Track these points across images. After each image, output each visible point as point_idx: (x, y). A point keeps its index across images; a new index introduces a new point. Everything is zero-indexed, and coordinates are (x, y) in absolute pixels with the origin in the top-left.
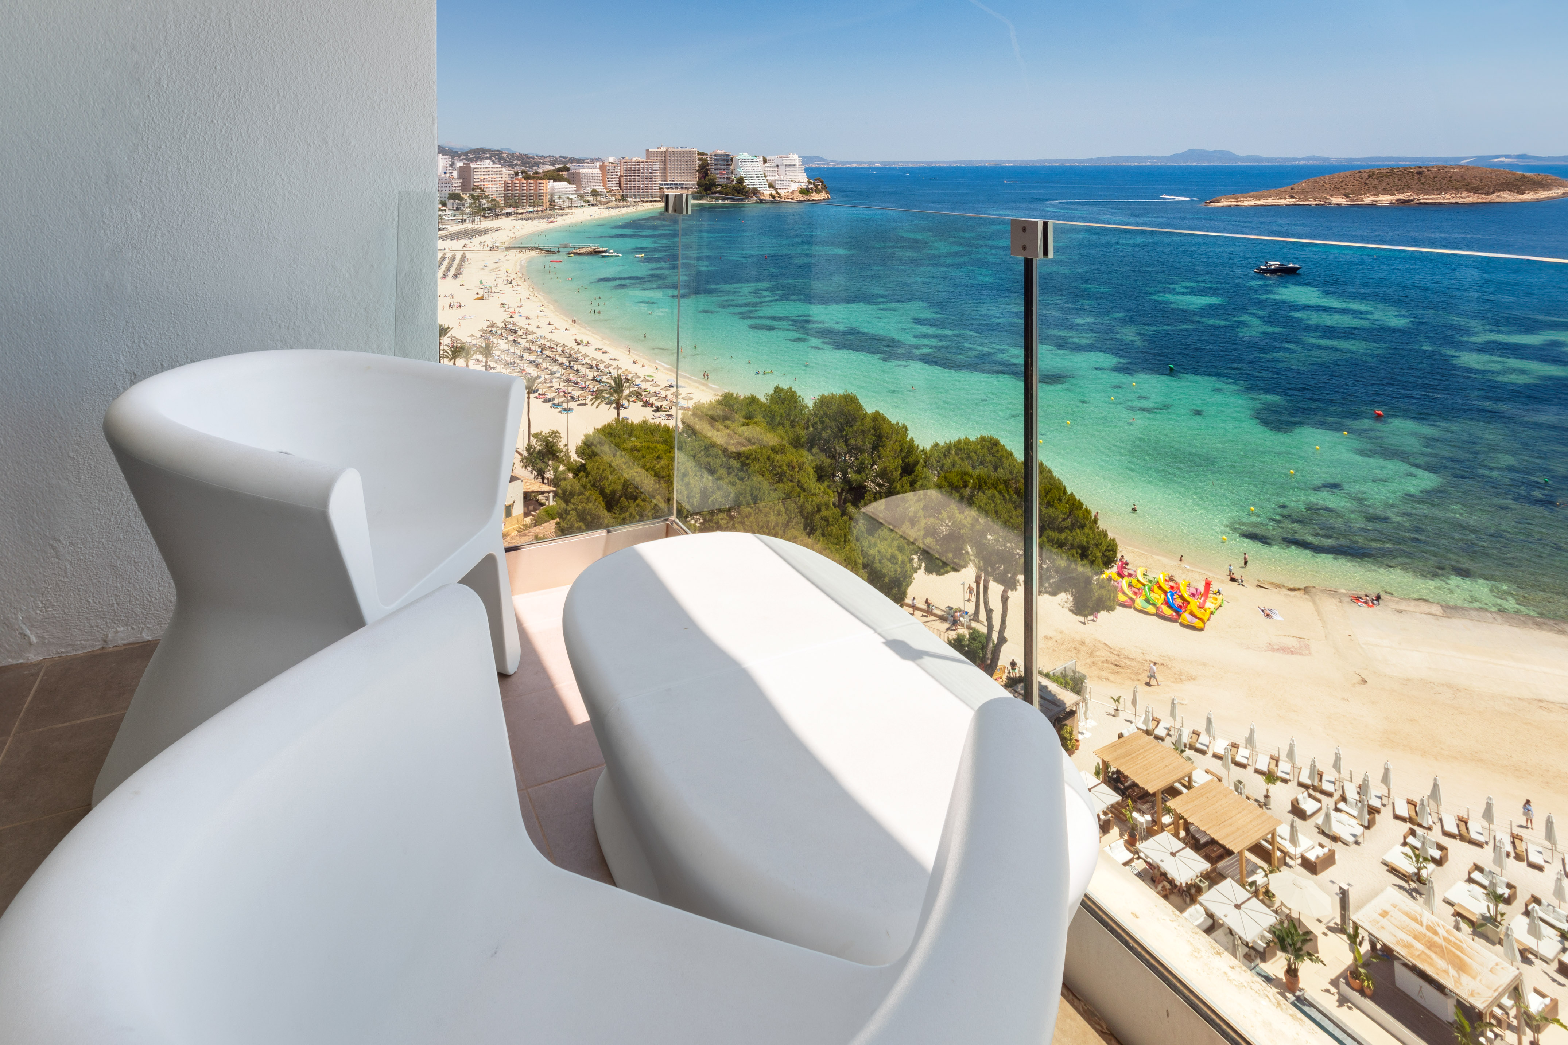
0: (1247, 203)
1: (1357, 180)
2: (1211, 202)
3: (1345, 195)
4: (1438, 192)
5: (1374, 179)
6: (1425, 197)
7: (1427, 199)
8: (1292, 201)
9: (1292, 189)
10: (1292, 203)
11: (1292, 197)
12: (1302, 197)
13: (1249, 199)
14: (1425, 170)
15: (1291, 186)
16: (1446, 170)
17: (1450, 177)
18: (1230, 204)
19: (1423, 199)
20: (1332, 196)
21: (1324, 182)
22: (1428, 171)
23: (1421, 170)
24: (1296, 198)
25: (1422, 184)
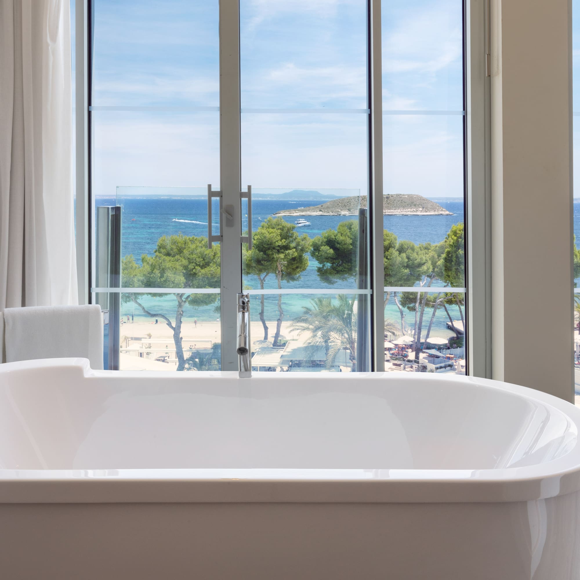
0: (295, 214)
1: (356, 201)
2: (276, 214)
3: (348, 210)
4: (395, 208)
5: (364, 201)
6: (388, 211)
7: (389, 212)
8: (320, 213)
9: (322, 206)
10: (320, 214)
11: (320, 211)
12: (326, 210)
13: (297, 211)
14: (391, 196)
15: (322, 205)
16: (400, 196)
17: (402, 200)
18: (286, 214)
19: (387, 212)
20: (341, 210)
21: (339, 202)
22: (392, 196)
23: (388, 196)
24: (322, 211)
25: (388, 204)
